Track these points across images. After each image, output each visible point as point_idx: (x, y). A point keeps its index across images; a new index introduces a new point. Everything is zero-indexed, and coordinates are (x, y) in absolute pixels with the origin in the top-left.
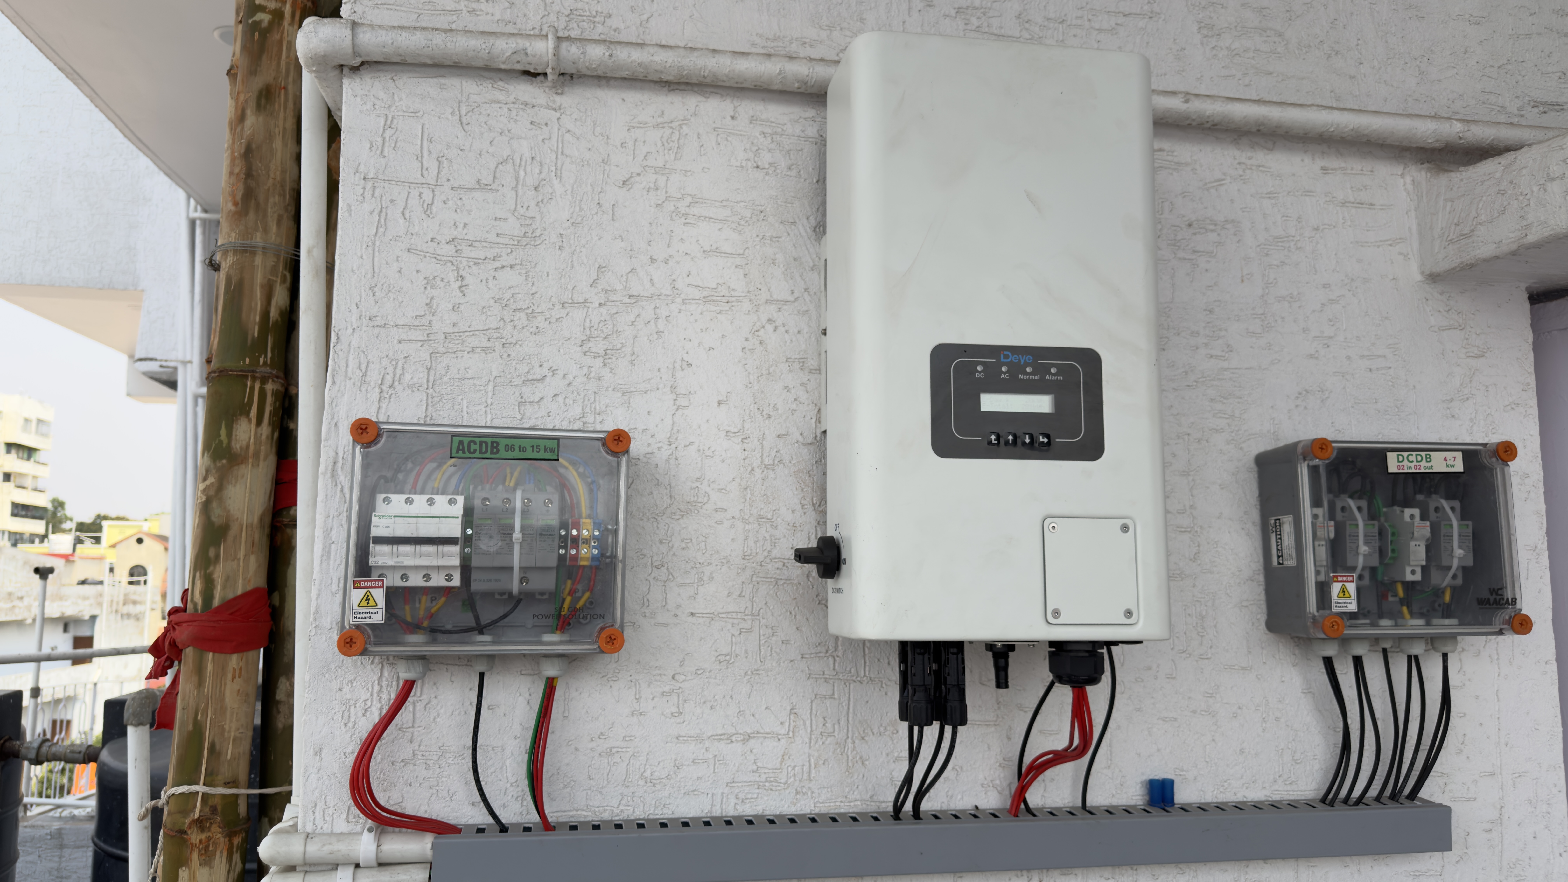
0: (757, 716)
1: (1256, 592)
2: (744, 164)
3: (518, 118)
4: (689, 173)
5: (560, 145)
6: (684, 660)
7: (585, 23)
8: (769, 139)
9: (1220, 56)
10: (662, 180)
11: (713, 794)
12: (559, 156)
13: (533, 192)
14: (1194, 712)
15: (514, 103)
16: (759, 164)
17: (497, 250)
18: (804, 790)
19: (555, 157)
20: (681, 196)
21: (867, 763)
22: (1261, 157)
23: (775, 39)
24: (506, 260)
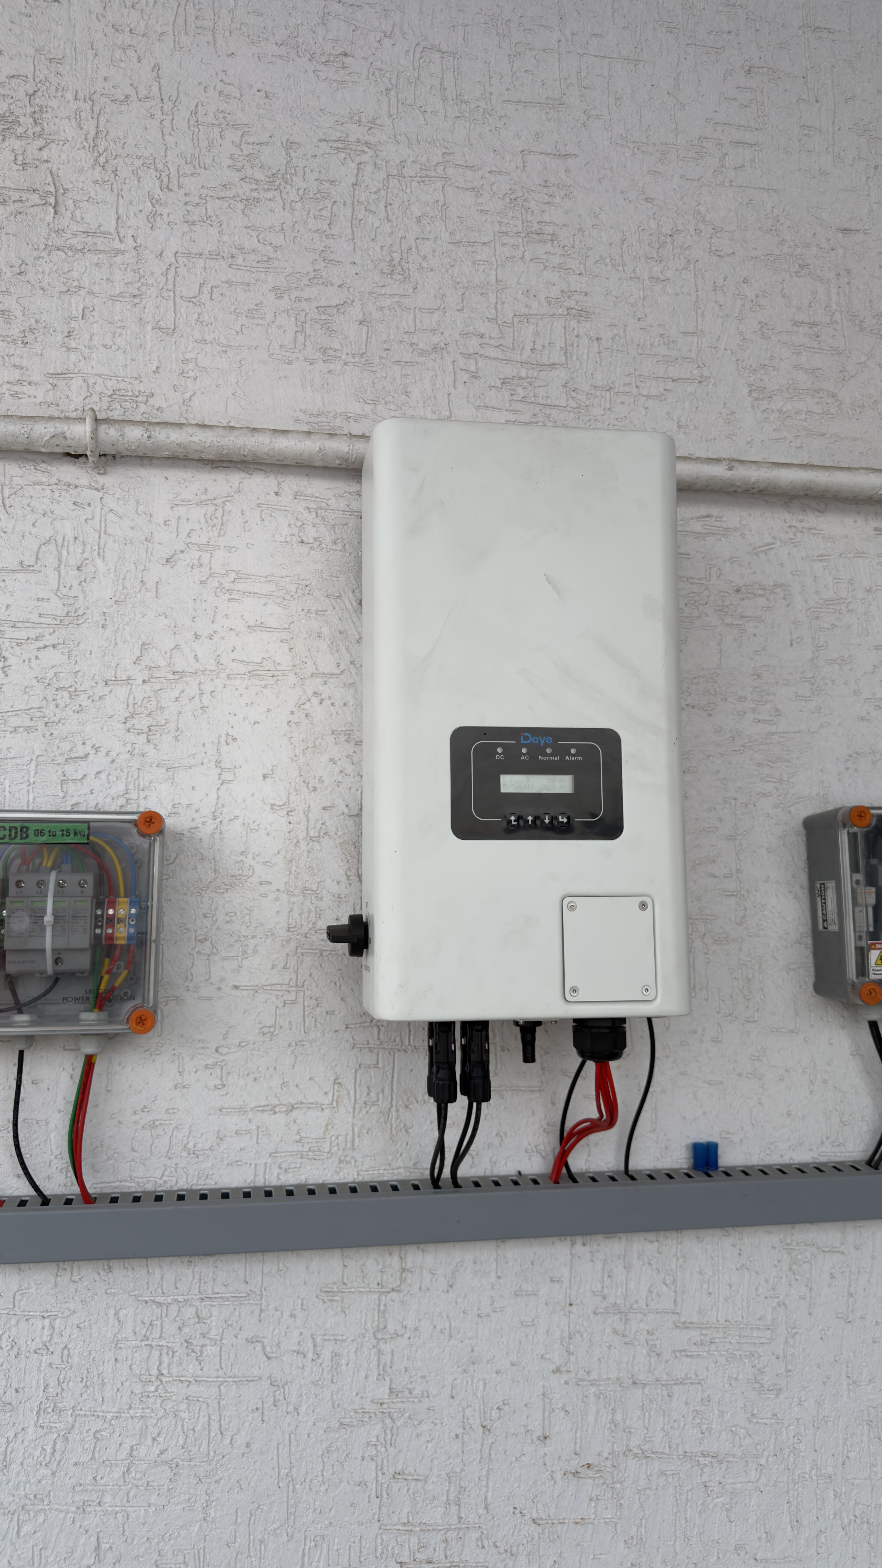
0: (301, 1087)
1: (804, 955)
2: (288, 540)
3: (60, 499)
4: (233, 550)
5: (103, 525)
6: (227, 1032)
7: (128, 403)
8: (314, 514)
9: (772, 419)
10: (206, 557)
11: (256, 1165)
12: (102, 535)
13: (76, 572)
14: (740, 1075)
15: (56, 484)
16: (304, 538)
17: (40, 630)
18: (348, 1159)
19: (97, 536)
20: (224, 572)
21: (411, 1131)
22: (812, 519)
23: (319, 415)
24: (48, 640)
